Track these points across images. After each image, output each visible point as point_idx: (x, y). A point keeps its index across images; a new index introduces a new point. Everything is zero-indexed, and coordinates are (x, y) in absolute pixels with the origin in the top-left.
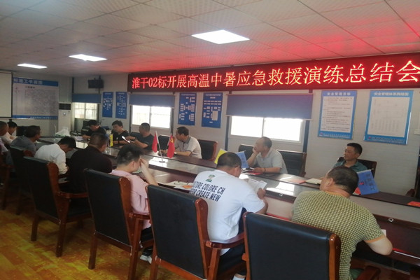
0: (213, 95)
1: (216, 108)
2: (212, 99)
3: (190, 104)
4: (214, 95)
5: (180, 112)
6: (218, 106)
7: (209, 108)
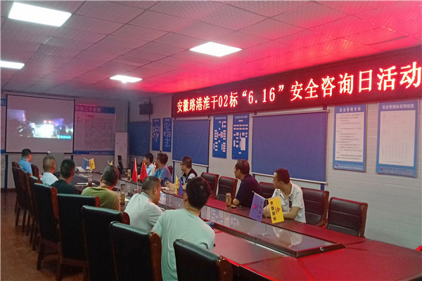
0: (240, 118)
1: (243, 134)
2: (241, 123)
3: (222, 129)
4: (242, 117)
5: (214, 141)
6: (245, 131)
7: (237, 134)
